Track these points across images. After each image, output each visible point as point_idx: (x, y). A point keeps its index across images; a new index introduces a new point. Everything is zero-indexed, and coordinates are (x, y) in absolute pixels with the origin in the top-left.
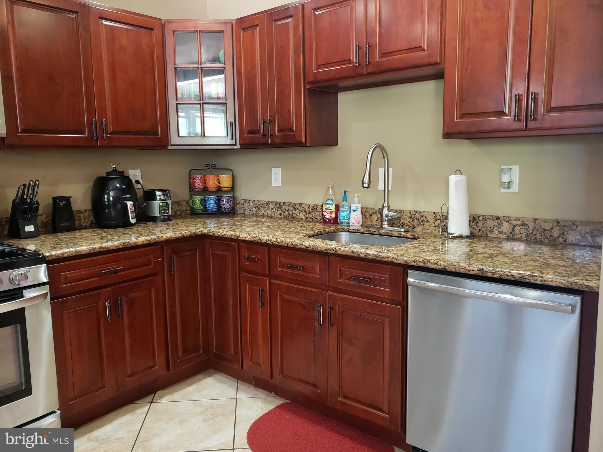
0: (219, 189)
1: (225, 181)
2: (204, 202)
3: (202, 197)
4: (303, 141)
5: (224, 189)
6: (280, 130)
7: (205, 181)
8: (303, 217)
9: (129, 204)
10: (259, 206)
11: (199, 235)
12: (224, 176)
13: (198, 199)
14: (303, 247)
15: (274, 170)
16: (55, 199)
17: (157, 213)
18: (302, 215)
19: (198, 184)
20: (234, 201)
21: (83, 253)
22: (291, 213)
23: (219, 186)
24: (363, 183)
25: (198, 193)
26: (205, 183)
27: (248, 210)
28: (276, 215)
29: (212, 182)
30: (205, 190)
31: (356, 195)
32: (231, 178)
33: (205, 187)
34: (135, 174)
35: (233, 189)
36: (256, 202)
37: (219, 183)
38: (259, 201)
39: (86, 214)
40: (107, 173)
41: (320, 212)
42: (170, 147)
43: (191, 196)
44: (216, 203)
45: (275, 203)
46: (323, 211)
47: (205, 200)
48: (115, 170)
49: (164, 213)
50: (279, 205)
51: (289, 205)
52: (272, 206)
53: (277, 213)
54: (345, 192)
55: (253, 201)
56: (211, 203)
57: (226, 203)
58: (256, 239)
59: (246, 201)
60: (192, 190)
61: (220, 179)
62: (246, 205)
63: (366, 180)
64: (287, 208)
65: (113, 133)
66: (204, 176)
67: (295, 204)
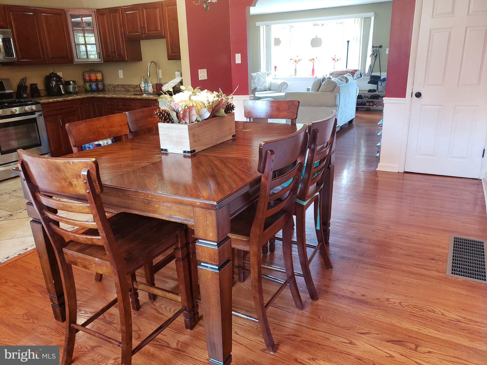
0: (97, 80)
1: (99, 76)
2: (90, 86)
3: (89, 84)
4: (127, 60)
5: (99, 80)
6: (118, 56)
7: (90, 77)
8: (133, 90)
9: (61, 86)
10: (116, 86)
11: (90, 97)
12: (99, 74)
13: (88, 84)
14: (127, 98)
15: (119, 71)
16: (31, 85)
17: (72, 91)
18: (132, 90)
19: (87, 78)
20: (104, 85)
21: (51, 102)
22: (128, 89)
23: (97, 79)
24: (148, 75)
25: (88, 82)
26: (90, 78)
27: (110, 89)
28: (122, 90)
29: (93, 77)
30: (91, 81)
31: (150, 80)
32: (101, 75)
33: (90, 79)
34: (60, 74)
35: (103, 80)
36: (113, 85)
37: (96, 77)
38: (115, 85)
39: (43, 91)
40: (50, 74)
41: (139, 88)
42: (74, 63)
43: (84, 84)
44: (96, 86)
45: (121, 85)
46: (140, 87)
47: (91, 85)
48: (53, 73)
49: (74, 90)
50: (123, 86)
51: (127, 86)
52: (120, 86)
53: (123, 89)
54: (146, 79)
55: (112, 85)
56: (94, 86)
57: (100, 86)
58: (111, 97)
59: (109, 85)
60: (85, 81)
61: (97, 75)
62: (109, 87)
63: (149, 75)
64: (126, 87)
65: (52, 58)
66: (90, 75)
67: (129, 85)
